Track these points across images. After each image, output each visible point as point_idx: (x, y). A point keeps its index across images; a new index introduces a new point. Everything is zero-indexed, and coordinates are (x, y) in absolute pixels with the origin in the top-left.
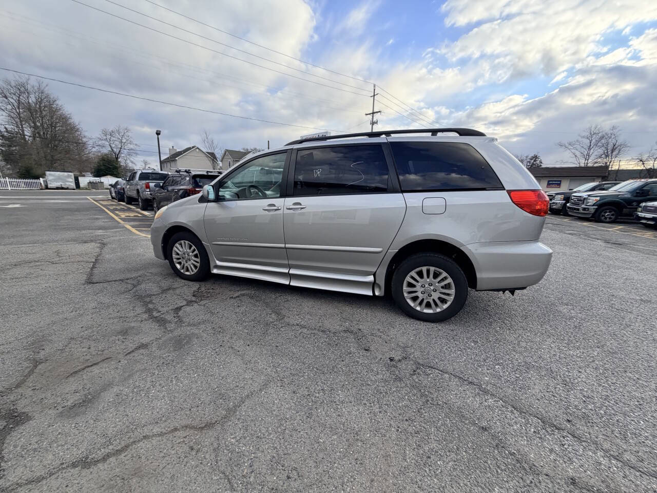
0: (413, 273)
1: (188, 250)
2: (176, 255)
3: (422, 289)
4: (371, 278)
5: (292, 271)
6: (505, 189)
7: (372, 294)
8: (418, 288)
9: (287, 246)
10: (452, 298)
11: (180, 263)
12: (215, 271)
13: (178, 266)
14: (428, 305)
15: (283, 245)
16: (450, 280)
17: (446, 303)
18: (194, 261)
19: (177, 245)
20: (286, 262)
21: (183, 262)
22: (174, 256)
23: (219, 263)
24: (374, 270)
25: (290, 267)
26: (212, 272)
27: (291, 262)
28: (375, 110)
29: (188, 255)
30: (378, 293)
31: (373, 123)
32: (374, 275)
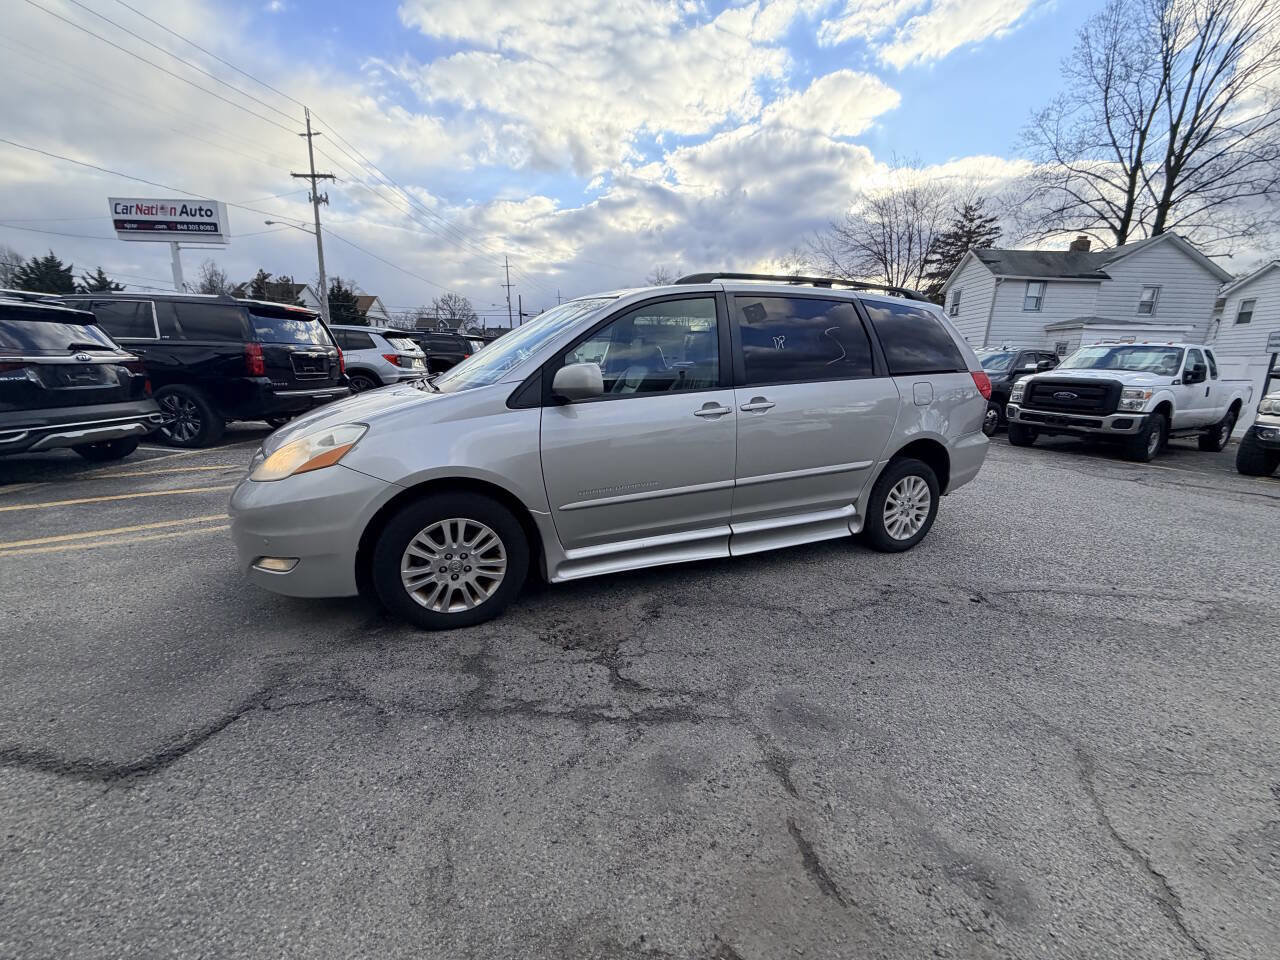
0: (894, 490)
1: (465, 544)
2: (410, 567)
3: (902, 509)
4: (849, 510)
5: (738, 529)
6: (968, 371)
7: (850, 534)
8: (897, 510)
9: (740, 481)
10: (927, 511)
11: (427, 590)
13: (421, 600)
14: (906, 529)
15: (731, 483)
16: (926, 489)
17: (921, 520)
18: (483, 568)
19: (421, 537)
21: (441, 581)
22: (406, 571)
23: (573, 554)
24: (855, 495)
25: (729, 522)
26: (555, 580)
27: (735, 512)
28: (318, 170)
29: (464, 557)
30: (856, 529)
31: (317, 200)
32: (854, 502)
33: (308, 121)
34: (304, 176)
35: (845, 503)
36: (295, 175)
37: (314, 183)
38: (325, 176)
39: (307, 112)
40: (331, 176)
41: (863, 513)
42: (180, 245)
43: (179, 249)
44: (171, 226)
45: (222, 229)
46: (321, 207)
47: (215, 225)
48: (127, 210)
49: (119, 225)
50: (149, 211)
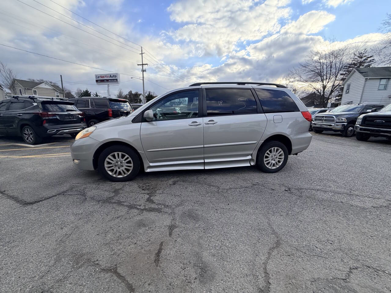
0: (268, 152)
1: (121, 159)
2: (107, 164)
3: (272, 158)
4: (249, 157)
5: (206, 161)
6: (299, 111)
7: (250, 165)
8: (270, 158)
9: (205, 146)
10: (283, 160)
11: (112, 171)
12: (149, 170)
13: (110, 173)
14: (274, 165)
15: (202, 146)
16: (282, 152)
17: (280, 163)
18: (127, 166)
19: (110, 156)
20: (203, 156)
21: (116, 169)
22: (106, 165)
23: (151, 164)
24: (251, 152)
25: (204, 158)
26: (146, 171)
27: (205, 156)
28: (144, 63)
29: (121, 163)
30: (252, 164)
31: (143, 71)
32: (251, 155)
33: (142, 50)
34: (140, 65)
35: (248, 155)
36: (138, 65)
37: (143, 66)
38: (145, 64)
39: (142, 48)
40: (147, 64)
41: (255, 158)
42: (109, 85)
43: (109, 86)
44: (107, 80)
45: (118, 80)
46: (144, 73)
47: (117, 79)
48: (98, 77)
49: (97, 81)
50: (103, 77)
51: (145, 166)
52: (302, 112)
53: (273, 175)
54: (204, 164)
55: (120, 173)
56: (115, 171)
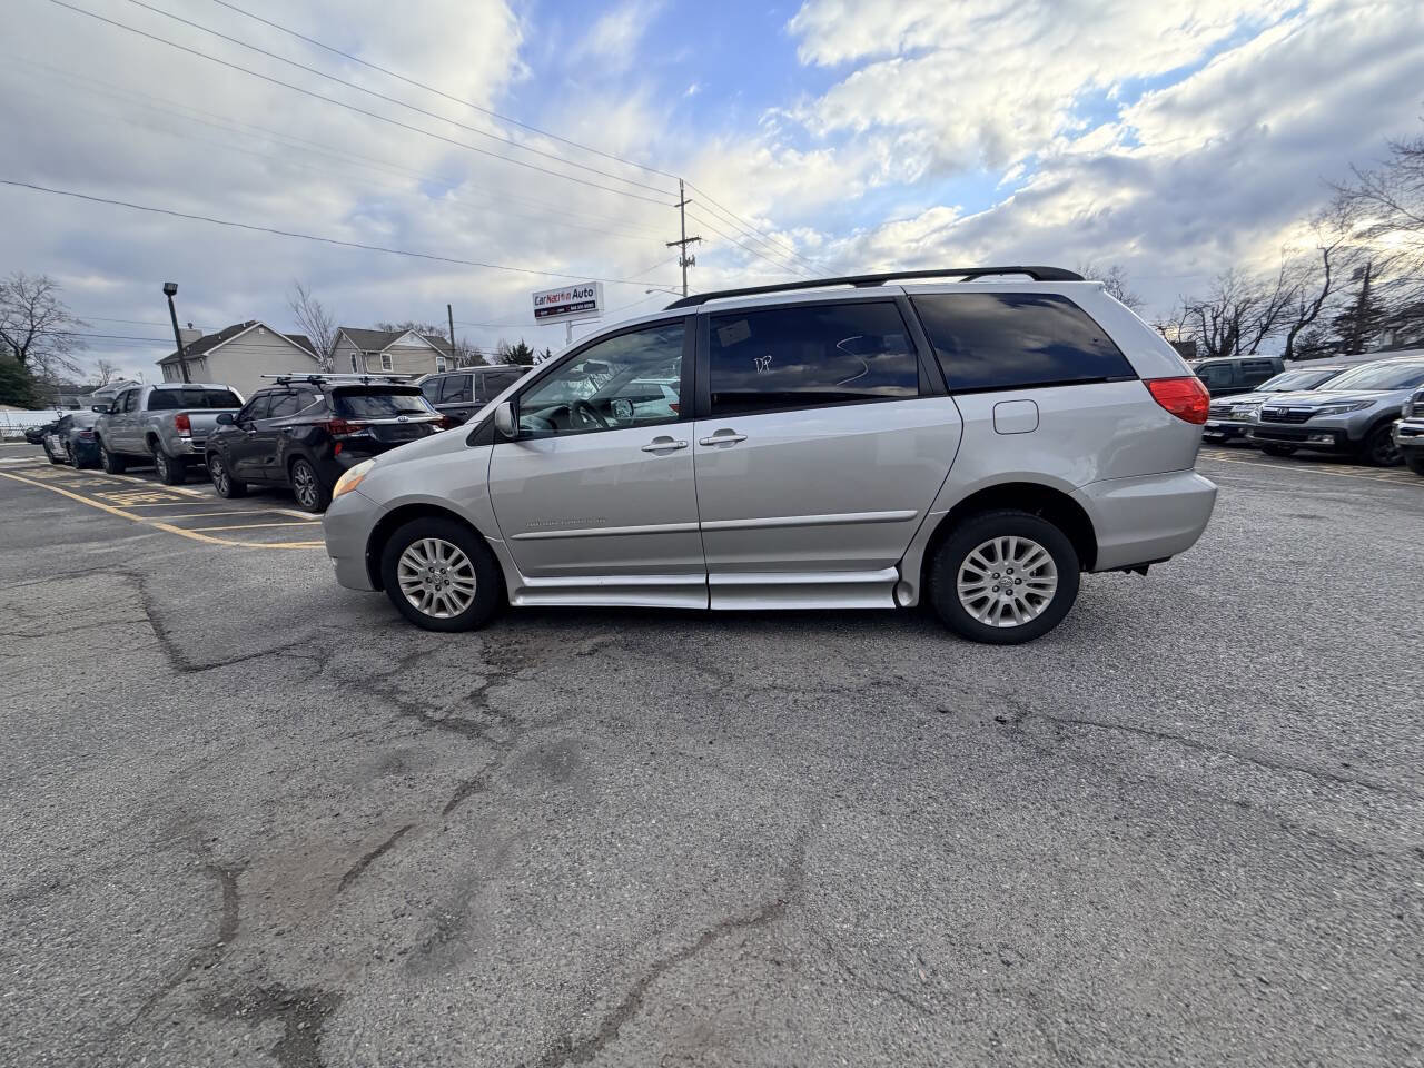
0: (976, 554)
1: (443, 561)
2: (406, 575)
3: (996, 582)
4: (891, 574)
5: (715, 580)
6: (1138, 378)
7: (893, 606)
8: (987, 582)
9: (705, 525)
10: (1053, 591)
11: (420, 594)
12: (520, 601)
13: (415, 602)
14: (1007, 612)
15: (695, 525)
16: (1047, 558)
17: (1039, 603)
18: (460, 584)
19: (410, 551)
20: (700, 561)
21: (429, 589)
22: (402, 578)
23: (530, 582)
24: (897, 556)
25: (707, 570)
26: (514, 604)
27: (710, 560)
28: (688, 236)
29: (443, 571)
30: (905, 601)
31: (686, 263)
32: (898, 566)
33: (682, 191)
34: (677, 243)
35: (881, 565)
36: (670, 245)
37: (684, 249)
38: (693, 240)
39: (682, 184)
40: (697, 239)
41: (914, 577)
42: (573, 323)
43: (571, 326)
44: (567, 308)
45: (598, 306)
46: (688, 269)
47: (594, 302)
48: (542, 301)
49: (538, 313)
50: (554, 299)
51: (511, 587)
52: (1147, 383)
53: (1003, 652)
54: (709, 590)
55: (441, 607)
56: (427, 595)
